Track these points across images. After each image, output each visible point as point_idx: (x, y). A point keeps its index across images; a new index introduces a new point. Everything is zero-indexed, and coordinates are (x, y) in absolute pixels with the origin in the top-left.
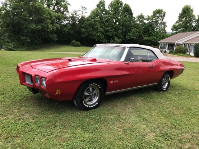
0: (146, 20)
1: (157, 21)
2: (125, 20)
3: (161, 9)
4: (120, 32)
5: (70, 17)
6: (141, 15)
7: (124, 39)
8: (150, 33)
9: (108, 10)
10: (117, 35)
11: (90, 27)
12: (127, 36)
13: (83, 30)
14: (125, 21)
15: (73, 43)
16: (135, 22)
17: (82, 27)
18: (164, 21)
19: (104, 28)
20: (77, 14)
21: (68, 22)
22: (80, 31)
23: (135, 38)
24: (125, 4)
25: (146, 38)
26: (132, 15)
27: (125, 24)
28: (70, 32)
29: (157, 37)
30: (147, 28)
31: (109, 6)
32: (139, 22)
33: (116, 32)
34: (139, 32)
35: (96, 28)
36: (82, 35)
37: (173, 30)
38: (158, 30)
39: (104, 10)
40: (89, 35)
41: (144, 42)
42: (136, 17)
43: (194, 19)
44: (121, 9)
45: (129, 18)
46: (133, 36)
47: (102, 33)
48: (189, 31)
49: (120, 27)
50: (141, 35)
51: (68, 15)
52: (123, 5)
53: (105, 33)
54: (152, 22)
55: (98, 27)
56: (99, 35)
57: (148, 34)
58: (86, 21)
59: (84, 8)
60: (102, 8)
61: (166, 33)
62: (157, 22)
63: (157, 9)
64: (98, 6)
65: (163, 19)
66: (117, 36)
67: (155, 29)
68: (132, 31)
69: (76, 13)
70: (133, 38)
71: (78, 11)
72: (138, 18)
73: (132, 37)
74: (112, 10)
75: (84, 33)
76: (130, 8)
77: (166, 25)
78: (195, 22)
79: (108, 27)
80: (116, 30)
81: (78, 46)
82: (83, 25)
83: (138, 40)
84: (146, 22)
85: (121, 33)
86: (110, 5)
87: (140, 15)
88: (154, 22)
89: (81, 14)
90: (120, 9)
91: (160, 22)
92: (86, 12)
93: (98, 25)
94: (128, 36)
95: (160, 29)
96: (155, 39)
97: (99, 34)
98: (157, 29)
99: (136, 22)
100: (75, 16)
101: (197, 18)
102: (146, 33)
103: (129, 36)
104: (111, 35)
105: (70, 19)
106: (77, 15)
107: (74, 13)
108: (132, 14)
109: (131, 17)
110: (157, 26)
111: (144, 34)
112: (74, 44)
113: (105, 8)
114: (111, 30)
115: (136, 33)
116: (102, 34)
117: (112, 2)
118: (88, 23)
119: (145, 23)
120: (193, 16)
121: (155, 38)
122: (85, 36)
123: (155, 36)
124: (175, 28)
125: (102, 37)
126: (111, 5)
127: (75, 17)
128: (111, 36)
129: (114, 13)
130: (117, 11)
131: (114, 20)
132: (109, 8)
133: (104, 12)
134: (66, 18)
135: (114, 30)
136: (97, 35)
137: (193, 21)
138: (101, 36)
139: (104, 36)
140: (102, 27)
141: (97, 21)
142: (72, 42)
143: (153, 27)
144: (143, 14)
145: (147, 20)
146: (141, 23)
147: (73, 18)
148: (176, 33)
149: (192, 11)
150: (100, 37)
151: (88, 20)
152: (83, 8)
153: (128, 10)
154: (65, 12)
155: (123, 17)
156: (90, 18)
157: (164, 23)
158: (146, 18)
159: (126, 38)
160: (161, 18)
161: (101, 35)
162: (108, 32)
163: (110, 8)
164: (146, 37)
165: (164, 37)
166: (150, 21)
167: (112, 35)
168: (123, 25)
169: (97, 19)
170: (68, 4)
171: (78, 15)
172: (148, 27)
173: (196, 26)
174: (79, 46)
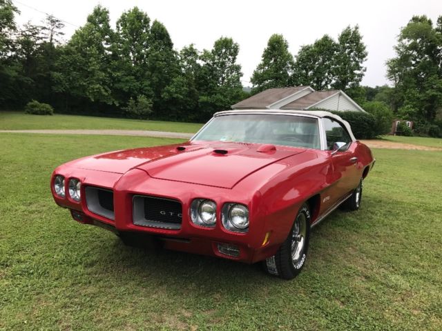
0: (200, 59)
1: (223, 63)
2: (156, 56)
3: (229, 37)
4: (147, 83)
5: (18, 42)
6: (191, 48)
7: (156, 100)
8: (210, 88)
9: (115, 31)
10: (140, 89)
11: (75, 69)
12: (163, 92)
13: (56, 74)
14: (157, 60)
15: (34, 106)
16: (178, 62)
17: (52, 68)
18: (237, 63)
19: (109, 73)
20: (37, 35)
21: (14, 53)
22: (49, 78)
23: (182, 97)
24: (156, 23)
25: (204, 98)
26: (172, 48)
27: (158, 66)
28: (20, 79)
29: (225, 97)
30: (203, 78)
31: (117, 24)
32: (185, 63)
33: (138, 83)
34: (189, 85)
35: (89, 72)
36: (54, 88)
37: (253, 83)
38: (226, 81)
39: (107, 30)
40: (71, 88)
41: (200, 106)
42: (179, 53)
43: (290, 63)
44: (147, 31)
45: (165, 53)
46: (176, 93)
47: (104, 83)
48: (284, 85)
49: (145, 71)
50: (193, 91)
51: (13, 37)
52: (151, 24)
53: (111, 85)
54: (214, 63)
55: (94, 70)
56: (99, 88)
57: (206, 90)
58: (63, 54)
59: (57, 23)
60: (101, 25)
61: (241, 87)
62: (223, 65)
63: (221, 39)
64: (90, 19)
65: (234, 59)
66: (141, 91)
67: (221, 79)
68: (173, 82)
69: (36, 33)
70: (177, 98)
71: (40, 29)
72: (185, 54)
73: (175, 96)
74: (124, 32)
75: (59, 83)
76: (166, 31)
77: (242, 71)
78: (292, 68)
79: (119, 71)
80: (137, 78)
81: (47, 113)
82: (56, 64)
83: (186, 101)
84: (201, 63)
85: (150, 85)
86: (120, 21)
87: (188, 47)
88: (217, 66)
89: (50, 36)
90: (144, 31)
91: (229, 64)
92: (61, 33)
93: (95, 66)
94: (165, 94)
95: (229, 80)
96: (221, 101)
97: (98, 86)
98: (223, 79)
99: (180, 63)
100: (32, 39)
101: (295, 60)
102: (202, 88)
103: (168, 92)
104: (126, 88)
105: (20, 47)
106: (39, 38)
107: (30, 34)
108: (170, 45)
109: (170, 50)
110: (223, 73)
111: (198, 89)
112: (37, 109)
113: (109, 27)
114: (127, 78)
115: (183, 86)
116: (106, 87)
117: (126, 14)
118: (69, 59)
119: (199, 66)
120: (289, 57)
121: (221, 97)
122: (61, 89)
123: (221, 94)
124: (257, 78)
125: (106, 94)
126: (123, 20)
127: (33, 43)
128: (126, 91)
129: (130, 41)
130: (137, 35)
131: (131, 54)
132: (118, 27)
133: (107, 37)
134: (8, 42)
135: (133, 77)
136: (93, 89)
137: (288, 68)
138: (103, 90)
139: (110, 92)
140: (104, 70)
141: (92, 55)
142: (30, 104)
143: (215, 75)
144: (194, 47)
145: (203, 60)
146: (191, 66)
147: (27, 44)
148: (260, 90)
149: (287, 47)
150: (99, 92)
151: (68, 51)
152: (53, 22)
153: (161, 36)
154: (4, 27)
155: (152, 50)
156: (73, 49)
157: (238, 68)
158: (199, 54)
159: (162, 96)
160: (230, 57)
161: (104, 88)
162: (119, 81)
163: (121, 28)
164: (203, 95)
165: (238, 95)
166: (208, 62)
167: (130, 89)
168: (153, 69)
169: (91, 50)
170: (14, 9)
171: (42, 38)
172: (205, 74)
173: (294, 75)
174: (50, 114)
